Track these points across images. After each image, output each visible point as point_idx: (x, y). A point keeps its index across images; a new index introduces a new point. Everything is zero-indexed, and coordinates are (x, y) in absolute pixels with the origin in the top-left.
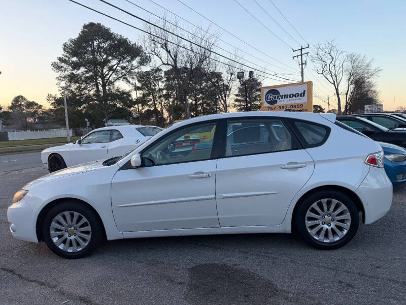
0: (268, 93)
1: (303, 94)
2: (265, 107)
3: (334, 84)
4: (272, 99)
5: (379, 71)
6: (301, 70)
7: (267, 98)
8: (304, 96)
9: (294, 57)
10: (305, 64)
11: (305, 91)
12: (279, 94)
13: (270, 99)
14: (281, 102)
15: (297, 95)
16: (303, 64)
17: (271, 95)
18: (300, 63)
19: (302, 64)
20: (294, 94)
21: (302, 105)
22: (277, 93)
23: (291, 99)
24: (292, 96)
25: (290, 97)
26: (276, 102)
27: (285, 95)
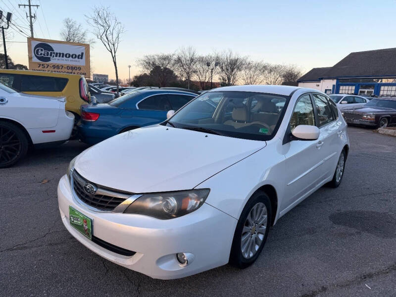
0: (37, 46)
1: (81, 56)
2: (35, 63)
3: (111, 52)
4: (44, 55)
5: (94, 42)
6: (30, 24)
7: (37, 53)
8: (82, 58)
9: (19, 5)
10: (35, 17)
11: (82, 54)
12: (53, 51)
13: (41, 54)
14: (54, 61)
15: (74, 56)
16: (33, 17)
17: (42, 50)
18: (29, 15)
19: (31, 17)
20: (71, 54)
21: (80, 68)
22: (50, 49)
23: (66, 58)
24: (68, 56)
25: (66, 57)
26: (49, 59)
27: (60, 54)
